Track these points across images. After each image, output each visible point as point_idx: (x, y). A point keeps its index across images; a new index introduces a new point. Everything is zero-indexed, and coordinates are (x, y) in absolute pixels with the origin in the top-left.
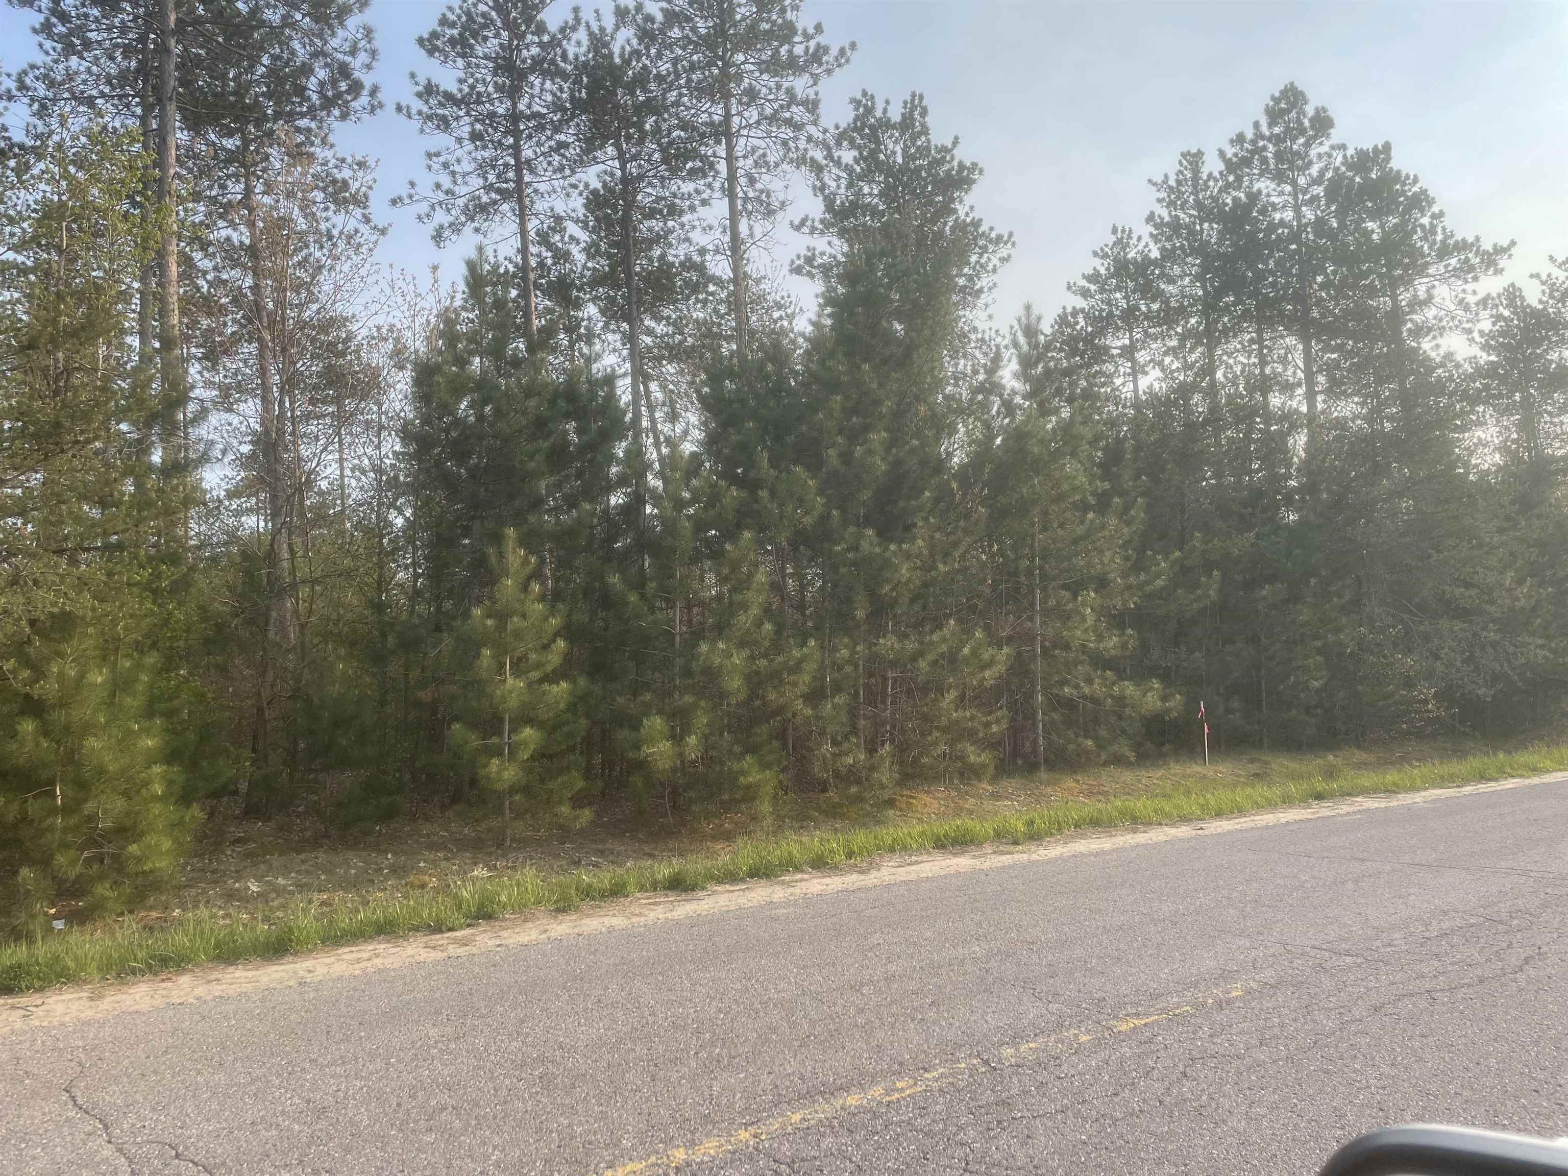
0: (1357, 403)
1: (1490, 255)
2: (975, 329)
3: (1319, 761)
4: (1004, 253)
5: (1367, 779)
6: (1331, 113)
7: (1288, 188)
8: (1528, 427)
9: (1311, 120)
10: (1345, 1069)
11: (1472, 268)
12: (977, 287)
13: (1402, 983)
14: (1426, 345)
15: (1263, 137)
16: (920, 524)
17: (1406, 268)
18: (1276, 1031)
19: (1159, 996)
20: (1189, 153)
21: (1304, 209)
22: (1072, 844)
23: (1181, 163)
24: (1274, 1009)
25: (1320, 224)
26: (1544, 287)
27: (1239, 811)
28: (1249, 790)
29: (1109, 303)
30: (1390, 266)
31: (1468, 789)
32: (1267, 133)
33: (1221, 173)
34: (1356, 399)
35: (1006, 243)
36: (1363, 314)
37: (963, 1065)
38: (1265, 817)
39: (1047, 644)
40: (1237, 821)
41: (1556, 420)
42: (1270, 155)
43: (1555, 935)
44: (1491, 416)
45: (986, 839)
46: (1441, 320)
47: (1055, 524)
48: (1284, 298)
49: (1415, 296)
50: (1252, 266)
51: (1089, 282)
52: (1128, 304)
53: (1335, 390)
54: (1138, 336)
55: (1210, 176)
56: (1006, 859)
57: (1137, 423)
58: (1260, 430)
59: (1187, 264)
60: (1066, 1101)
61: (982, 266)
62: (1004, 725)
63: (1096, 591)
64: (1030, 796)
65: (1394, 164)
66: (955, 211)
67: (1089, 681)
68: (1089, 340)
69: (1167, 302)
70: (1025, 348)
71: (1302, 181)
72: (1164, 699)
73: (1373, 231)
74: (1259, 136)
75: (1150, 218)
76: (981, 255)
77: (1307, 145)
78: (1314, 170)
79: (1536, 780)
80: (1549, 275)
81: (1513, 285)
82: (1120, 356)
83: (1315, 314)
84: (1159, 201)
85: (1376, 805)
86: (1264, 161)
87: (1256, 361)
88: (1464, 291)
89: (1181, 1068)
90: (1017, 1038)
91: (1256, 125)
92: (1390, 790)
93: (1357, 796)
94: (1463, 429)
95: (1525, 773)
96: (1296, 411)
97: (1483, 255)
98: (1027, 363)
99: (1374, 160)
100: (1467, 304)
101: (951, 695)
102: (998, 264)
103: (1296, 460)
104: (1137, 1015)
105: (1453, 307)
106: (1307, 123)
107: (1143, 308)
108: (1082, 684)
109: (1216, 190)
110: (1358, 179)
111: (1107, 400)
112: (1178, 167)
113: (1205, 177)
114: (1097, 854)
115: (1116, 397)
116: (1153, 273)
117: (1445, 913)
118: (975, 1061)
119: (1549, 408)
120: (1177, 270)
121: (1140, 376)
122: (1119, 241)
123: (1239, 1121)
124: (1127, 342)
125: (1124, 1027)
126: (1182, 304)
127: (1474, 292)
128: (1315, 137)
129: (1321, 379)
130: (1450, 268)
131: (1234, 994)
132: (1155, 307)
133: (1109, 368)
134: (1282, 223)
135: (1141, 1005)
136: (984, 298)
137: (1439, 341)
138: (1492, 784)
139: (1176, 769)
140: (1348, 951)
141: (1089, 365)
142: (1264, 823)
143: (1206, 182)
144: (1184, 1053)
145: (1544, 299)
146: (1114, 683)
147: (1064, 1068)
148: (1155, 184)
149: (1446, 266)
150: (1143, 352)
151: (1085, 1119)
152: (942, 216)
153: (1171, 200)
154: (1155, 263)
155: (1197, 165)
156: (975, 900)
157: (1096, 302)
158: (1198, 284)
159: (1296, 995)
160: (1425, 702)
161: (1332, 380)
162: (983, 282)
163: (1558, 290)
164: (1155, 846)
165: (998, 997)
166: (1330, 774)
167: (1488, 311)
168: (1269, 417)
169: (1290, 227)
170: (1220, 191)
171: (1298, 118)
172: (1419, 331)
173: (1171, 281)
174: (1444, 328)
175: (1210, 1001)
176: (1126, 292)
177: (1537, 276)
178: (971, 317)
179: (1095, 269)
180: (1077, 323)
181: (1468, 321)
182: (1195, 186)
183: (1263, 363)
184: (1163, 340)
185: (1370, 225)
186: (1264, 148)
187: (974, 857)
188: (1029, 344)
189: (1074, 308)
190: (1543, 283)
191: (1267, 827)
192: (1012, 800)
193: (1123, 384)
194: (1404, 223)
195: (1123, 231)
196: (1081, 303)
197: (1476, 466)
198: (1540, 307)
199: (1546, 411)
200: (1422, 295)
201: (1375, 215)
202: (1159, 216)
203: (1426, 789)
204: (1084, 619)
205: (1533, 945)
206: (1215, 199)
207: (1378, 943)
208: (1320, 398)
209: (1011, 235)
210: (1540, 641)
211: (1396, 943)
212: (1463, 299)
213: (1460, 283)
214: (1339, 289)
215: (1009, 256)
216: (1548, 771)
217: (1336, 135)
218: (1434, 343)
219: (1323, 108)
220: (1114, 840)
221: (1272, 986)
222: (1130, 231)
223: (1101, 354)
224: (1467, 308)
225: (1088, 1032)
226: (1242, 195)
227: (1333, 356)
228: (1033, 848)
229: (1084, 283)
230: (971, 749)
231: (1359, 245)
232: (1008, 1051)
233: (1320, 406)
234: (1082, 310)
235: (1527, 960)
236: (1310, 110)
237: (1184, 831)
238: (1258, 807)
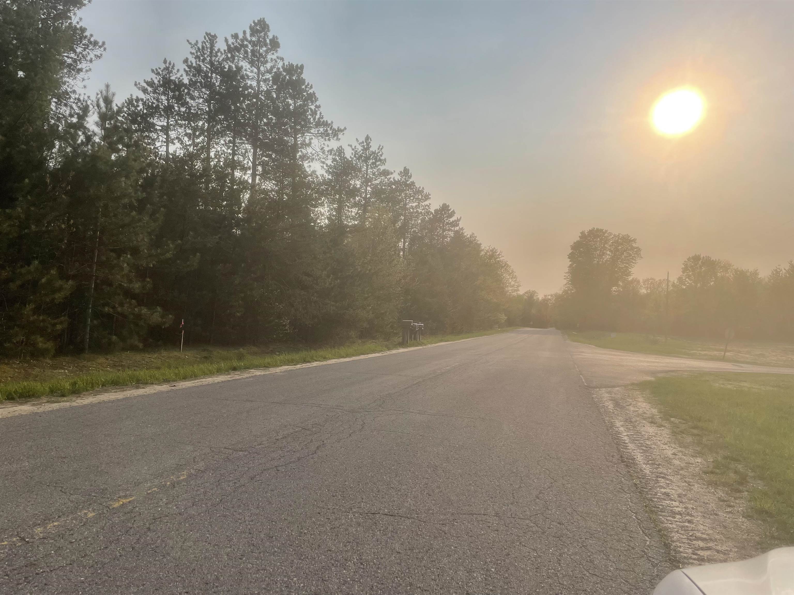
0: (273, 184)
1: (336, 131)
2: (74, 92)
3: (236, 351)
4: (98, 52)
5: (257, 360)
6: (279, 40)
7: (255, 70)
8: (339, 210)
9: (270, 40)
10: (234, 513)
11: (328, 135)
12: (78, 67)
13: (265, 464)
14: (306, 164)
15: (247, 40)
16: (21, 199)
17: (302, 127)
18: (202, 496)
19: (140, 483)
20: (210, 34)
21: (261, 83)
22: (99, 396)
23: (205, 38)
24: (202, 484)
25: (268, 93)
26: (353, 152)
27: (195, 376)
28: (201, 366)
29: (157, 100)
30: (296, 123)
31: (298, 366)
32: (249, 39)
33: (225, 51)
34: (274, 182)
35: (100, 47)
36: (282, 142)
37: (6, 543)
38: (207, 379)
39: (98, 281)
40: (193, 381)
41: (350, 210)
42: (249, 51)
43: (330, 435)
44: (326, 202)
45: (43, 394)
46: (313, 155)
47: (112, 214)
48: (248, 124)
49: (304, 141)
50: (234, 104)
51: (148, 85)
52: (168, 103)
53: (264, 176)
54: (172, 123)
55: (219, 50)
56: (55, 406)
57: (165, 169)
58: (228, 187)
59: (202, 92)
60: (74, 557)
61: (83, 56)
62: (65, 325)
63: (131, 255)
64: (76, 367)
65: (303, 76)
66: (70, 18)
67: (121, 305)
68: (144, 117)
69: (189, 108)
70: (104, 109)
71: (262, 69)
72: (162, 317)
73: (291, 105)
74: (245, 38)
75: (186, 61)
76: (85, 49)
77: (267, 52)
78: (269, 66)
79: (325, 363)
80: (355, 147)
81: (341, 147)
82: (161, 131)
83: (260, 136)
84: (191, 53)
85: (260, 373)
86: (246, 52)
87: (231, 152)
88: (324, 144)
89: (147, 525)
90: (47, 519)
91: (244, 32)
92: (266, 366)
93: (252, 369)
94: (315, 206)
95: (321, 360)
96: (247, 181)
97: (333, 130)
98: (103, 117)
99: (296, 71)
100: (324, 150)
101: (30, 307)
102: (94, 58)
103: (243, 205)
104: (126, 497)
105: (318, 150)
106: (268, 41)
107: (176, 108)
108: (117, 306)
109: (221, 59)
110: (287, 78)
111: (151, 152)
112: (203, 39)
113: (216, 50)
114: (113, 402)
115: (156, 152)
116: (184, 91)
117: (286, 426)
118: (15, 539)
119: (348, 204)
120: (196, 94)
121: (170, 144)
122: (167, 68)
123: (177, 552)
124: (165, 124)
125: (116, 505)
126: (197, 112)
127: (328, 146)
128: (271, 50)
129: (260, 168)
130: (320, 132)
131: (182, 478)
132: (183, 109)
133: (154, 135)
134: (251, 87)
135: (128, 490)
136: (82, 75)
137: (311, 164)
138: (308, 364)
139: (164, 353)
140: (241, 449)
141: (143, 131)
142: (207, 383)
143: (216, 52)
144: (150, 516)
145: (352, 157)
146: (135, 307)
147: (75, 535)
148: (190, 43)
149: (318, 131)
150: (173, 132)
151: (84, 567)
152: (61, 18)
153: (197, 55)
154: (185, 85)
155: (213, 42)
156: (30, 433)
157: (150, 98)
158: (206, 104)
159: (214, 475)
160: (285, 326)
161: (264, 170)
162: (83, 65)
163: (357, 154)
164: (148, 396)
165: (37, 495)
166: (240, 357)
167: (331, 156)
168: (233, 181)
169: (255, 91)
170: (223, 60)
171: (264, 37)
172: (304, 157)
173: (193, 98)
174: (314, 158)
175: (169, 483)
176: (168, 97)
177: (351, 146)
178: (73, 84)
179: (152, 79)
180: (138, 106)
181: (323, 158)
182: (211, 52)
183: (234, 154)
184: (185, 128)
185: (290, 101)
186: (247, 46)
187: (33, 405)
188: (106, 108)
189: (137, 97)
190: (353, 150)
191: (208, 385)
192: (64, 369)
193: (161, 146)
194: (304, 105)
195: (170, 64)
196: (141, 95)
197: (319, 223)
198: (350, 159)
199: (346, 205)
200: (307, 141)
201: (293, 97)
202: (191, 62)
203: (281, 366)
204: (122, 269)
205: (321, 440)
206: (220, 63)
207: (255, 443)
208: (258, 177)
209: (104, 43)
210: (333, 303)
211: (264, 443)
212: (323, 148)
213: (323, 140)
214: (273, 127)
215: (101, 55)
216: (330, 359)
217: (280, 52)
218: (309, 164)
219: (276, 37)
220: (125, 393)
221: (202, 472)
222: (174, 65)
223: (150, 127)
224: (323, 152)
225: (94, 510)
226: (234, 66)
227: (266, 159)
228: (74, 399)
229: (145, 85)
230: (40, 339)
231: (284, 109)
232: (39, 530)
233: (257, 181)
234: (142, 100)
235: (318, 448)
236: (270, 35)
237: (165, 388)
238: (205, 374)
